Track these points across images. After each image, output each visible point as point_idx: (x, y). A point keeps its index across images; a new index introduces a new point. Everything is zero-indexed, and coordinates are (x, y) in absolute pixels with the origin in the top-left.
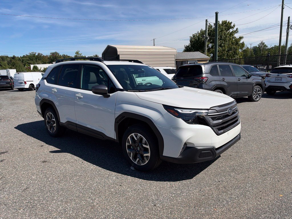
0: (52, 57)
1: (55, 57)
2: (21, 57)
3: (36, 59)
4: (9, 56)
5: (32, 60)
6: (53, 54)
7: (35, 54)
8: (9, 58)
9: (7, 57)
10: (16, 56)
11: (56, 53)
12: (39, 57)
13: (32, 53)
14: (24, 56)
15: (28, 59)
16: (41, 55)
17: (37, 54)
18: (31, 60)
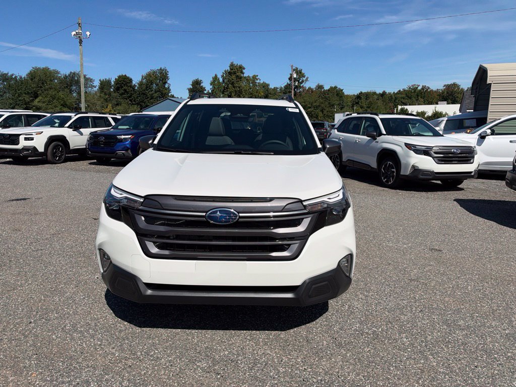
0: (446, 93)
1: (452, 92)
2: (394, 93)
3: (418, 96)
4: (378, 92)
5: (410, 98)
6: (448, 87)
7: (417, 88)
8: (377, 95)
9: (375, 93)
10: (387, 91)
11: (455, 85)
12: (423, 93)
13: (412, 86)
14: (400, 91)
15: (404, 96)
16: (427, 89)
17: (420, 88)
18: (408, 97)
